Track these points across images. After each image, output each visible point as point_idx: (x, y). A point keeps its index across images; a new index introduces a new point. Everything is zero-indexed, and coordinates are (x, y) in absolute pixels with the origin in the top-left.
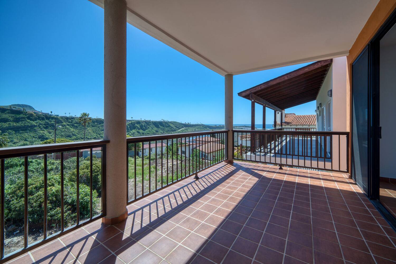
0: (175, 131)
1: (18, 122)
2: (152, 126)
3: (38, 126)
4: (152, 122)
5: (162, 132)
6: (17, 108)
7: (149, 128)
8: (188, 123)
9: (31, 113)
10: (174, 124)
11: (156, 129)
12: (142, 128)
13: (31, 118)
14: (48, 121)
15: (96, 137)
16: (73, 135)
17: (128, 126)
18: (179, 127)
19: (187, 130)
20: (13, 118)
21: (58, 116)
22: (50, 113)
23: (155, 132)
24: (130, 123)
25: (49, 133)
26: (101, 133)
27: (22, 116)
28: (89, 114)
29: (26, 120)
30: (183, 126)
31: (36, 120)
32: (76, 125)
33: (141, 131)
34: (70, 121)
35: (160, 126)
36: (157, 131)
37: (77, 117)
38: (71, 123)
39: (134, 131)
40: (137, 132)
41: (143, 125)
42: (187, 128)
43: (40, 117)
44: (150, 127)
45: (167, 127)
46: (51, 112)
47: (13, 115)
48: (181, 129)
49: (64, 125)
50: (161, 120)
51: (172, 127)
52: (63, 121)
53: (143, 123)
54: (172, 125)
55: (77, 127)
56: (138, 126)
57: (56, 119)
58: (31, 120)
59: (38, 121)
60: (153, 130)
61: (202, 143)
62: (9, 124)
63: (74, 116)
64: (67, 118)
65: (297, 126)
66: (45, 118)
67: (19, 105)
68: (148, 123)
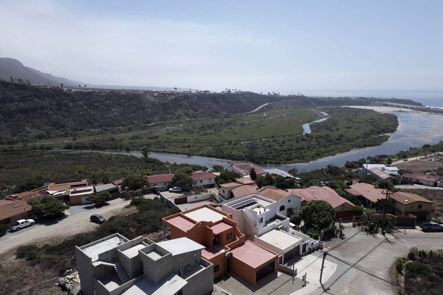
1: (25, 102)
2: (208, 103)
12: (192, 106)
13: (39, 95)
14: (59, 99)
17: (171, 104)
20: (19, 96)
21: (70, 90)
24: (173, 97)
25: (65, 118)
27: (28, 92)
29: (33, 99)
30: (265, 100)
31: (45, 99)
32: (96, 104)
34: (88, 98)
35: (222, 103)
38: (90, 100)
41: (194, 100)
43: (49, 93)
47: (18, 92)
48: (261, 106)
49: (81, 105)
50: (225, 90)
52: (78, 99)
53: (194, 97)
54: (243, 100)
55: (98, 108)
56: (186, 103)
57: (69, 95)
58: (40, 98)
59: (48, 100)
62: (16, 105)
64: (83, 94)
66: (55, 95)
68: (202, 97)
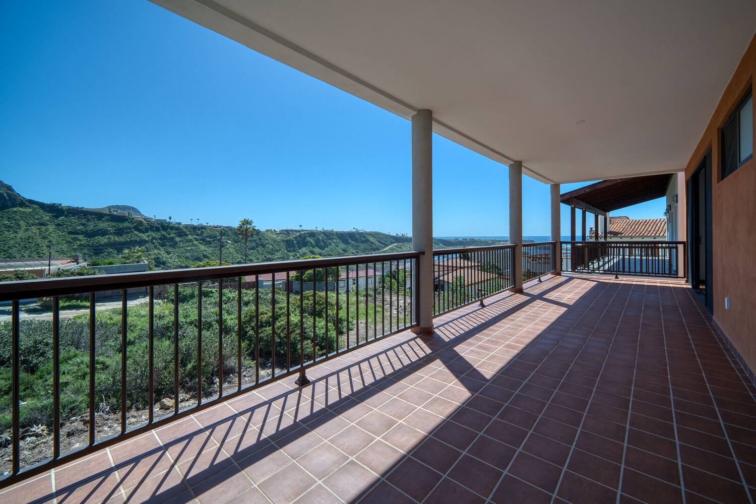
0: (378, 249)
1: (121, 236)
2: (335, 241)
3: (151, 241)
4: (337, 233)
5: (354, 251)
6: (119, 213)
7: (330, 244)
8: (403, 235)
9: (140, 219)
10: (376, 236)
11: (342, 246)
12: (318, 244)
13: (140, 228)
14: (165, 233)
15: (240, 261)
16: (205, 256)
17: (295, 242)
18: (386, 243)
19: (401, 248)
20: (114, 228)
21: (180, 224)
22: (168, 220)
23: (341, 251)
24: (297, 235)
25: (168, 254)
26: (250, 253)
27: (126, 224)
28: (251, 221)
29: (132, 232)
30: (394, 241)
31: (147, 232)
32: (208, 239)
33: (317, 250)
34: (199, 232)
35: (350, 241)
36: (345, 251)
37: (210, 226)
38: (201, 235)
39: (304, 250)
40: (310, 251)
41: (321, 238)
42: (400, 244)
43: (153, 227)
44: (333, 243)
45: (363, 242)
46: (170, 218)
47: (114, 224)
48: (390, 247)
49: (190, 239)
50: (353, 230)
51: (372, 243)
52: (188, 233)
53: (319, 234)
54: (371, 239)
55: (210, 243)
56: (311, 240)
57: (177, 229)
58: (140, 231)
59: (150, 233)
60: (337, 248)
61: (448, 270)
62: (109, 238)
63: (205, 224)
64: (194, 228)
65: (632, 238)
66: (160, 228)
67: (118, 207)
68: (329, 235)
